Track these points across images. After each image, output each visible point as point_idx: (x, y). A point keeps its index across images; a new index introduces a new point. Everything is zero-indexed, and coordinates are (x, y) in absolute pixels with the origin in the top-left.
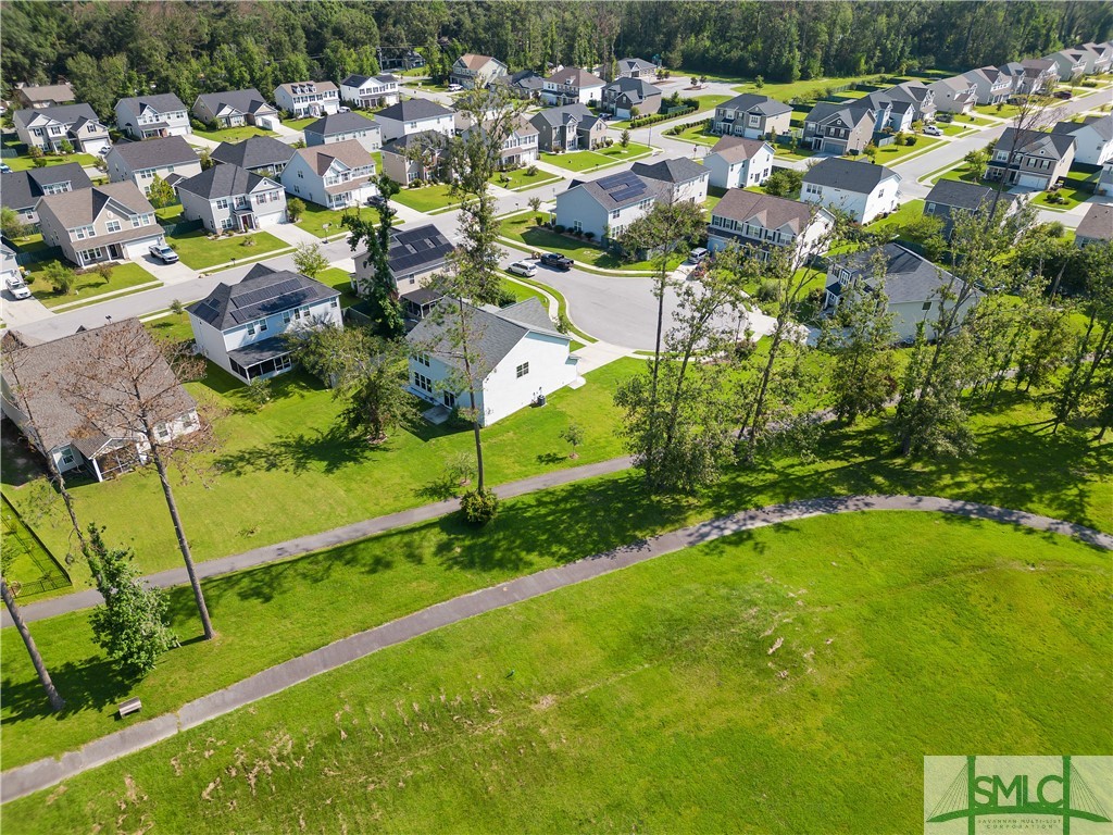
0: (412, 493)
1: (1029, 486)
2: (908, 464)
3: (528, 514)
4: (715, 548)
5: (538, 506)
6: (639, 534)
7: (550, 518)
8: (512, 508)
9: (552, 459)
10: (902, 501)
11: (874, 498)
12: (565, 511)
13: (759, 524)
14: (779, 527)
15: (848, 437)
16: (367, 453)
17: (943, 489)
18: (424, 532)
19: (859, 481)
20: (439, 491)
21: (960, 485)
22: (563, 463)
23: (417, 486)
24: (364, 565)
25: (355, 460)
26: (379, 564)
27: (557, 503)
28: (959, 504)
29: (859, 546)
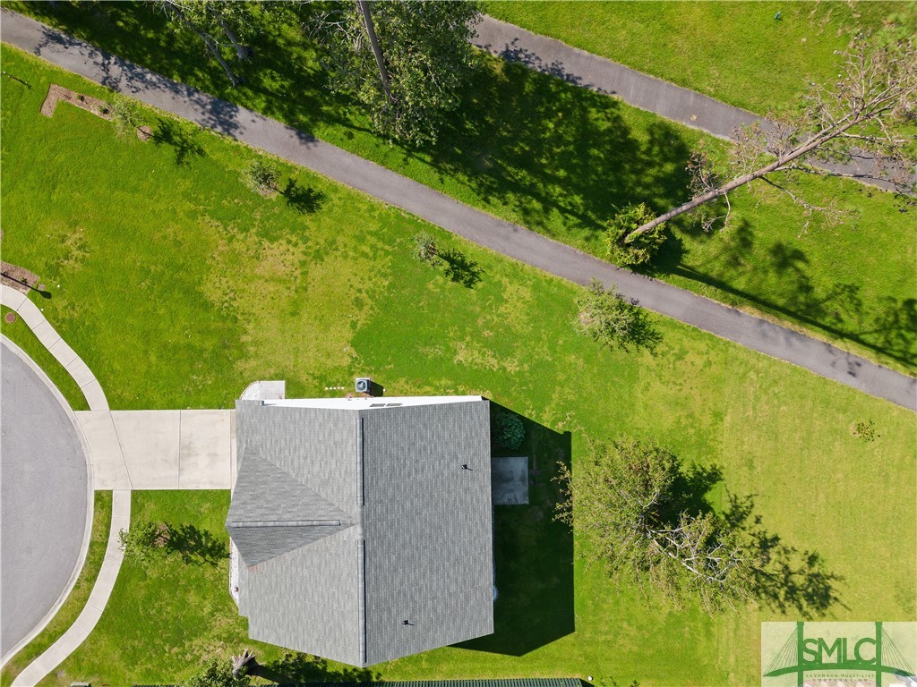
0: (660, 348)
3: (578, 199)
5: (555, 204)
6: (498, 68)
7: (562, 173)
12: (534, 170)
18: (701, 270)
22: (454, 249)
24: (798, 270)
26: (785, 257)
27: (531, 191)
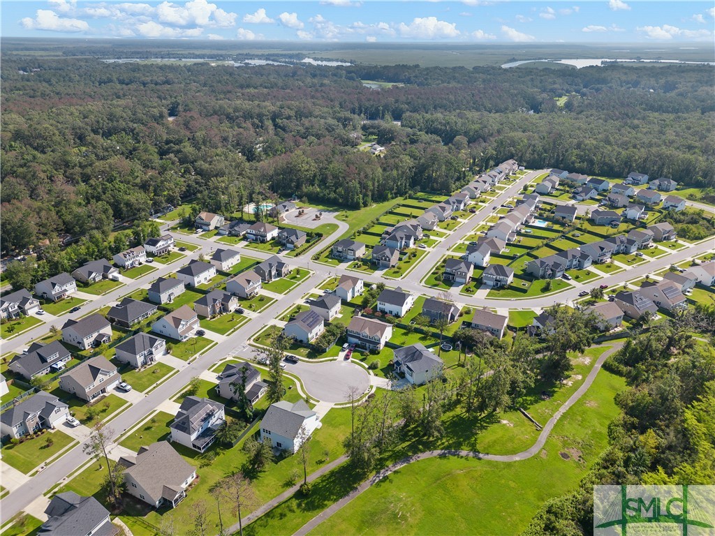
0: (280, 487)
1: (462, 440)
2: (428, 439)
3: (320, 486)
4: (378, 485)
5: (322, 482)
6: (355, 486)
7: (327, 486)
8: (315, 485)
9: (320, 462)
10: (427, 455)
11: (420, 455)
12: (331, 482)
13: (389, 473)
14: (396, 472)
15: (410, 431)
16: (259, 474)
17: (438, 446)
18: (290, 501)
19: (414, 449)
20: (289, 484)
21: (443, 444)
22: (325, 463)
23: (281, 484)
24: (278, 518)
25: (256, 478)
26: (282, 516)
28: (443, 451)
29: (417, 474)
